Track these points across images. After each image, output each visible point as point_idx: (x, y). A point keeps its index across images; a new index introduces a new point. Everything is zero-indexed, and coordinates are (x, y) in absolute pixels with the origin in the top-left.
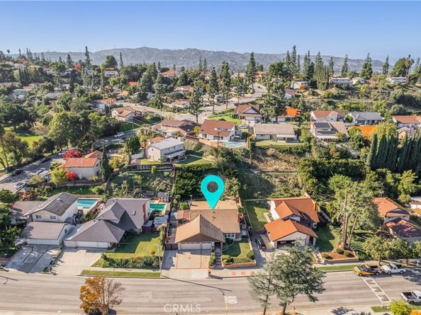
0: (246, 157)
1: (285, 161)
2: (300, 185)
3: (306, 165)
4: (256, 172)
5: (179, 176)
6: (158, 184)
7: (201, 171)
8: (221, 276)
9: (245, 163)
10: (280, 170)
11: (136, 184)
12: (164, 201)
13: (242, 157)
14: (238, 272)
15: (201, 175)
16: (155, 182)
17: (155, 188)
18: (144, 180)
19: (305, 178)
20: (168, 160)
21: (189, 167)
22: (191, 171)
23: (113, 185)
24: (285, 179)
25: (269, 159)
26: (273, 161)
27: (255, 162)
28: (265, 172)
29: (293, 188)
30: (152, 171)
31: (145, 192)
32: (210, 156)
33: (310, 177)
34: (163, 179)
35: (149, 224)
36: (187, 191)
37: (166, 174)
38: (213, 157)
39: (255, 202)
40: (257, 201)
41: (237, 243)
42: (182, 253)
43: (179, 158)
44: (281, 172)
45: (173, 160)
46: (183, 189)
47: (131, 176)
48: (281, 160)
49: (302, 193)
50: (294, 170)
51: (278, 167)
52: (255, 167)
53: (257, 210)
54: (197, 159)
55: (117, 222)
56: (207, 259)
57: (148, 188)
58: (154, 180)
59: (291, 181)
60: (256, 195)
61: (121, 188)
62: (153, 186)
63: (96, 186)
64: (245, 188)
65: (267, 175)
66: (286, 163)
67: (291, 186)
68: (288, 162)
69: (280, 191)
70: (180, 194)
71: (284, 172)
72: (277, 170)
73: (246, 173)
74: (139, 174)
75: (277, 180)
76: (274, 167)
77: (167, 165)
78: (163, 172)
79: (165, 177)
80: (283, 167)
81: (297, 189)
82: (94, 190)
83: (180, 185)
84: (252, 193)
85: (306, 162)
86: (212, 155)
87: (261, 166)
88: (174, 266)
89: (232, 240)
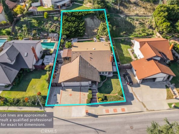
0: (115, 4)
1: (144, 8)
2: (154, 26)
3: (162, 11)
4: (122, 16)
5: (65, 20)
6: (50, 27)
7: (82, 15)
8: (96, 114)
9: (114, 9)
10: (140, 14)
11: (34, 27)
12: (54, 40)
13: (113, 4)
14: (111, 109)
15: (82, 19)
16: (48, 25)
17: (48, 30)
18: (40, 23)
19: (160, 21)
20: (58, 7)
21: (72, 12)
22: (74, 16)
23: (17, 28)
24: (143, 22)
25: (132, 5)
26: (135, 8)
27: (122, 8)
28: (129, 16)
29: (148, 29)
30: (45, 17)
31: (40, 33)
32: (89, 4)
33: (164, 21)
34: (54, 22)
35: (40, 63)
36: (71, 32)
37: (55, 18)
38: (91, 4)
39: (121, 40)
40: (122, 39)
41: (109, 79)
42: (65, 90)
43: (66, 6)
44: (140, 16)
45: (61, 7)
46: (68, 30)
47: (29, 20)
48: (140, 6)
49: (154, 33)
50: (150, 14)
51: (138, 12)
52: (122, 13)
53: (123, 46)
54: (79, 6)
55: (12, 63)
56: (85, 95)
57: (43, 30)
58: (47, 23)
59: (147, 24)
60: (122, 34)
61: (22, 30)
62: (47, 28)
63: (6, 28)
64: (114, 29)
65: (130, 18)
66: (144, 9)
67: (147, 28)
68: (145, 8)
69: (139, 31)
70: (66, 35)
71: (142, 16)
72: (137, 15)
73: (115, 17)
74: (35, 19)
75: (138, 22)
76: (136, 12)
77: (56, 11)
78: (53, 17)
79: (55, 21)
80: (142, 12)
81: (151, 30)
82: (4, 32)
83: (66, 28)
84: (119, 33)
85: (163, 8)
86: (90, 2)
87: (126, 11)
88: (57, 103)
89: (105, 77)
